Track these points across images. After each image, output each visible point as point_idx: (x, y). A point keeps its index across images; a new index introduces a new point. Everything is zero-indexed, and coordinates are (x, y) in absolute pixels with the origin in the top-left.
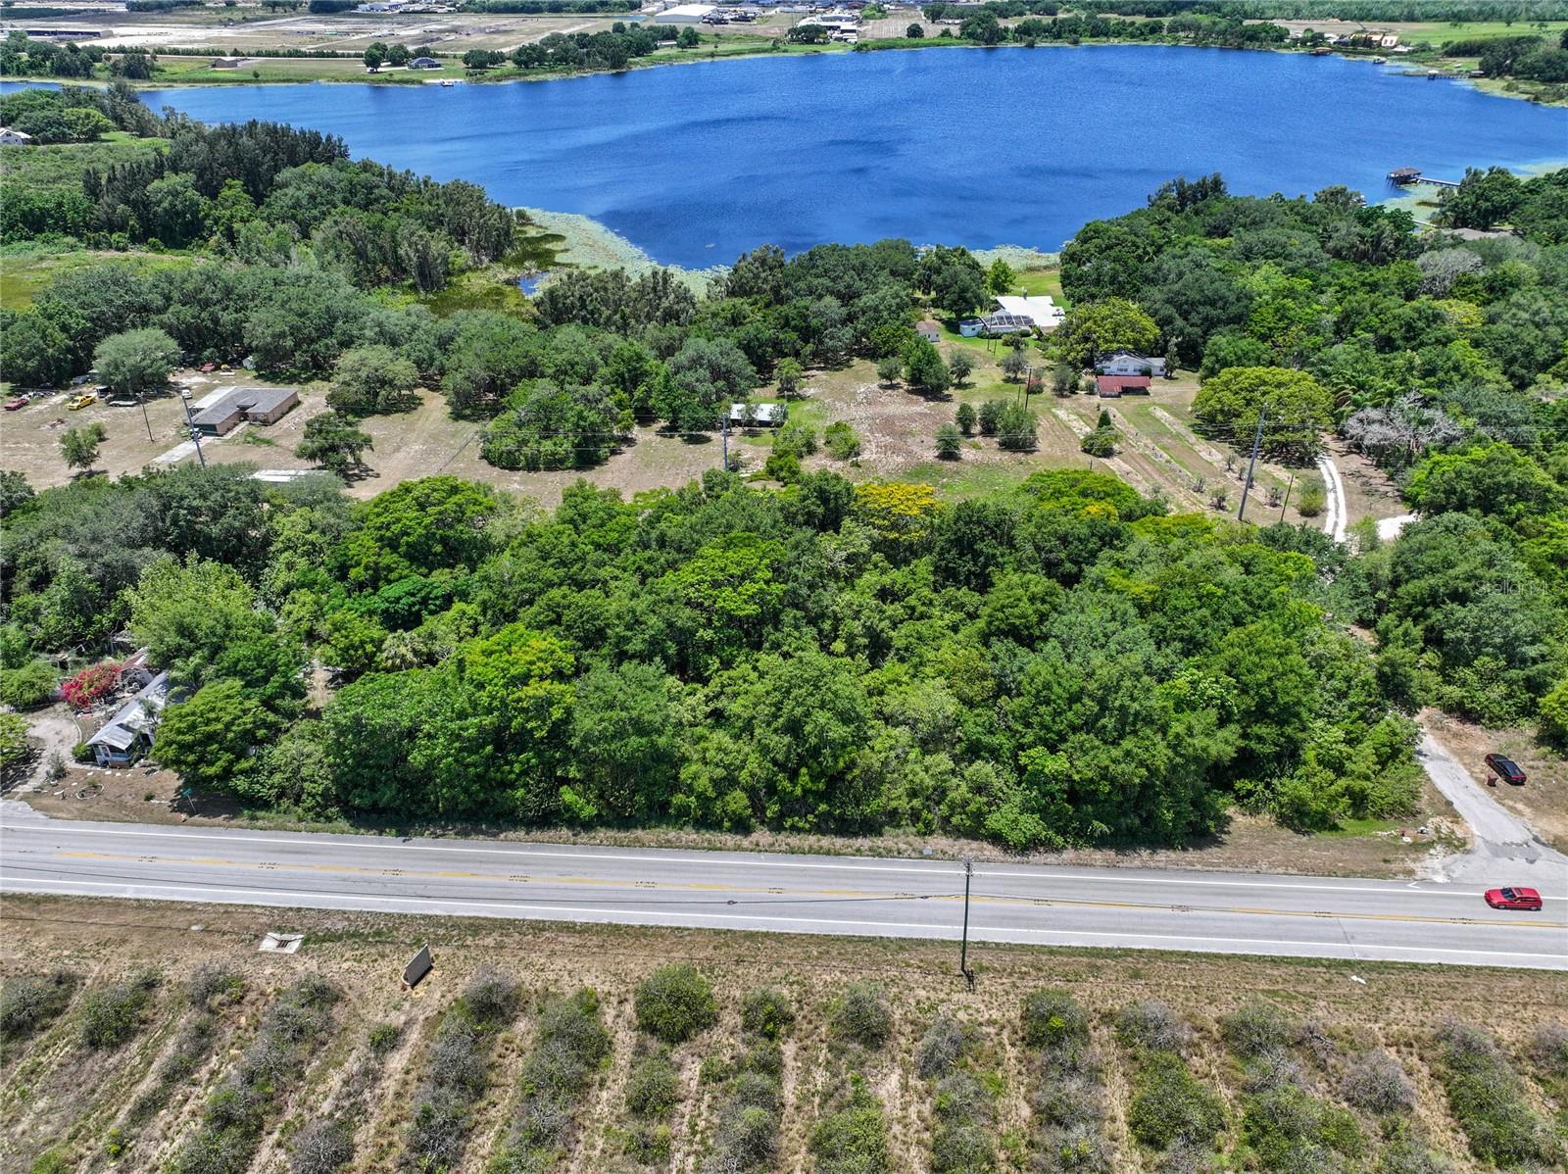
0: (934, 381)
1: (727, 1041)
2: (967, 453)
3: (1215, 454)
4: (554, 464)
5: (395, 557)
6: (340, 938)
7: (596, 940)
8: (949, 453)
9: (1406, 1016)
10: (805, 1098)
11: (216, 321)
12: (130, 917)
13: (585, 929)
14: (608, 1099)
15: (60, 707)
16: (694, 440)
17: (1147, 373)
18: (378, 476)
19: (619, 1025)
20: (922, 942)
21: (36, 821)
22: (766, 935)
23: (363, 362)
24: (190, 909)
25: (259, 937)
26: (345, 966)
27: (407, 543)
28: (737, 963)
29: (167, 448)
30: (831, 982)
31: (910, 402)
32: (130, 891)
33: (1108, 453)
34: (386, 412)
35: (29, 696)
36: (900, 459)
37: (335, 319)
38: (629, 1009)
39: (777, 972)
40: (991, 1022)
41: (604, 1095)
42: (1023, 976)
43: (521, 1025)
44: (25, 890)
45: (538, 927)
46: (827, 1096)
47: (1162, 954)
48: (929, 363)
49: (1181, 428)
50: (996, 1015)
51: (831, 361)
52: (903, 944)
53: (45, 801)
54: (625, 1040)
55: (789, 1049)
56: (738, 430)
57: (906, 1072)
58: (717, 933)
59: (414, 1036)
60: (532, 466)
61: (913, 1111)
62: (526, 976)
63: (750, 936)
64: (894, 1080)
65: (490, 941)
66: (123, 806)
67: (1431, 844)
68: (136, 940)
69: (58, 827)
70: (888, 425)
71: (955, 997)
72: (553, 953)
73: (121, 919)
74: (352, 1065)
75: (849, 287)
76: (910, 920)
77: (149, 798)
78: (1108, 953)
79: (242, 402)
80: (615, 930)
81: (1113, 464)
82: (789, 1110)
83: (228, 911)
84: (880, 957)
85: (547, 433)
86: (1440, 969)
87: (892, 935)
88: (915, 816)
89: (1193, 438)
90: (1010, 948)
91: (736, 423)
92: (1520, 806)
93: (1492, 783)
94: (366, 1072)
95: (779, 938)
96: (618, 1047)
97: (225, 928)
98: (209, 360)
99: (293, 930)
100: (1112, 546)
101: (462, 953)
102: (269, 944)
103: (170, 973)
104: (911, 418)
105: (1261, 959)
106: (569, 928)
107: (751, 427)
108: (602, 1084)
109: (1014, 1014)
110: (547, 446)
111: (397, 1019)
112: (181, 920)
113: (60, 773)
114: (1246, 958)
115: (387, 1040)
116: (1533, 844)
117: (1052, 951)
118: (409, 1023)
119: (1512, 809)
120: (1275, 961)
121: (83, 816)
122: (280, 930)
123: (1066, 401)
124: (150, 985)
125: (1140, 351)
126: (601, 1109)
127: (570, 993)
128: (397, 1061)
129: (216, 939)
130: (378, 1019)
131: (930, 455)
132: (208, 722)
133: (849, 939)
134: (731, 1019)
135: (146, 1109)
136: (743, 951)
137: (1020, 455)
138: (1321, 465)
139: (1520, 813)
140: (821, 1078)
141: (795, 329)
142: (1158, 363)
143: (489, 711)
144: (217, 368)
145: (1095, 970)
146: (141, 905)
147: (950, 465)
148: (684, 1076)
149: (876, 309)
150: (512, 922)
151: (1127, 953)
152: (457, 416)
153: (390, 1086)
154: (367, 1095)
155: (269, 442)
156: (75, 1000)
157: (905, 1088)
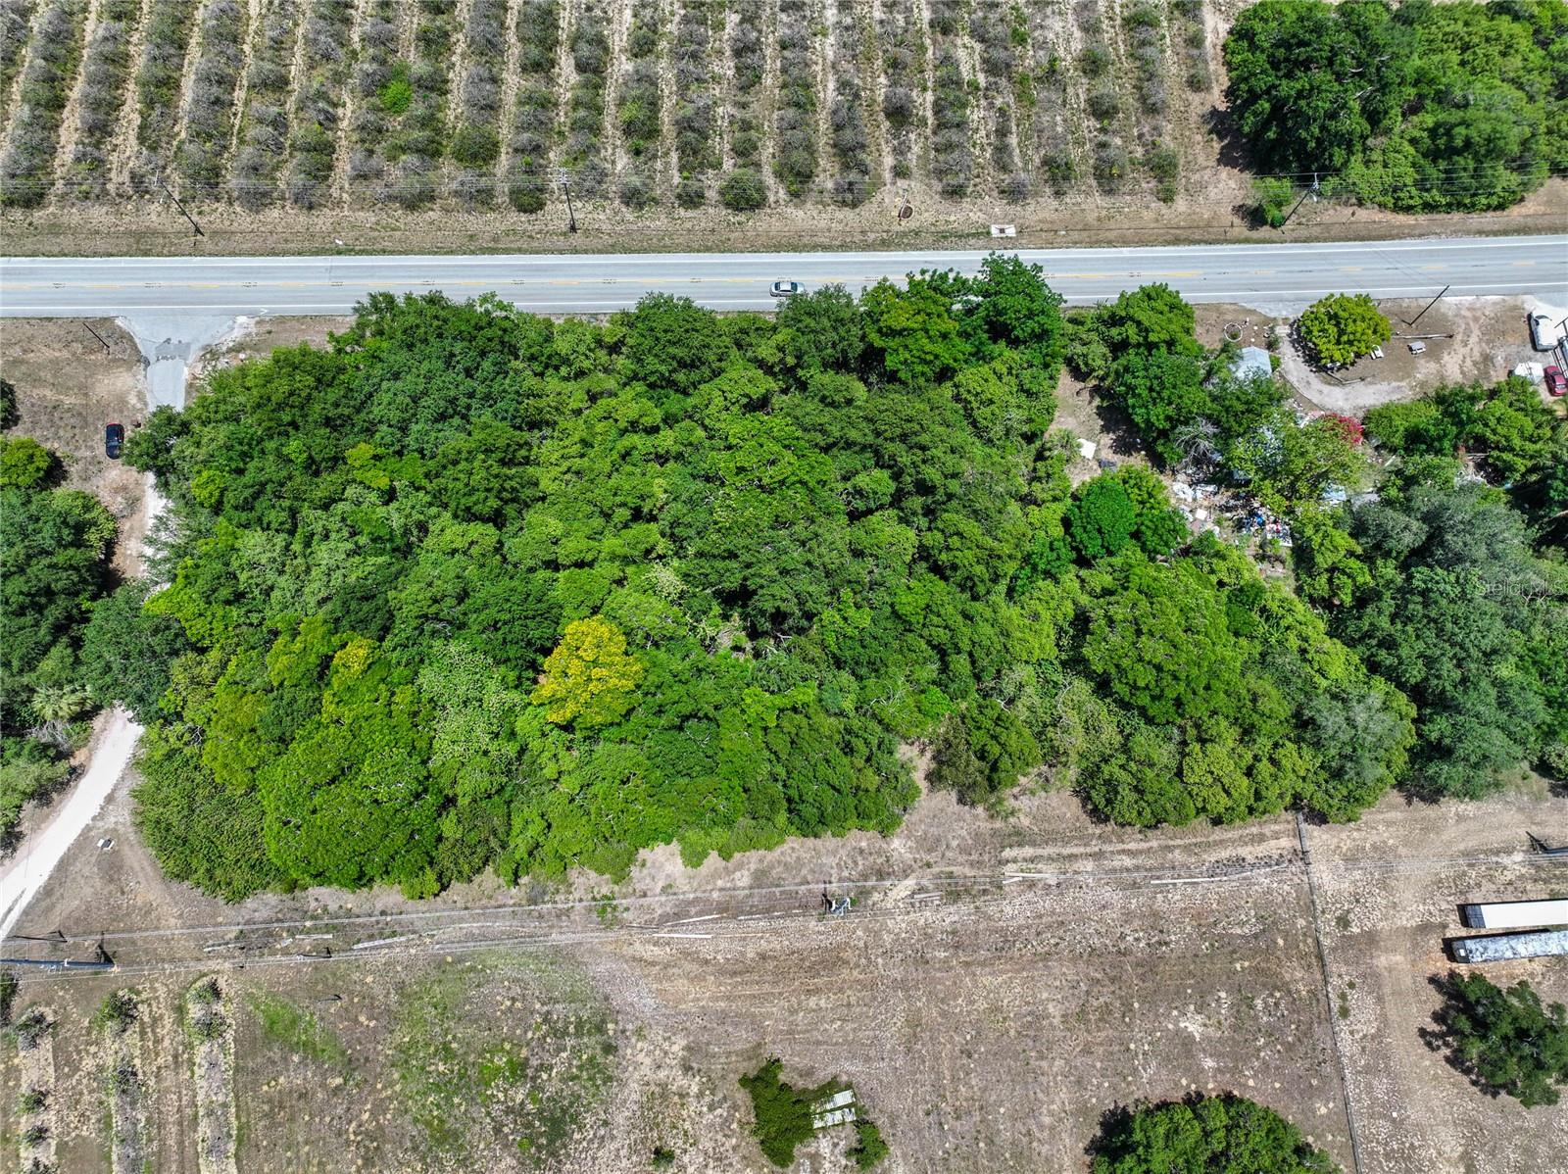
1: (712, 184)
6: (968, 235)
7: (805, 240)
9: (323, 220)
10: (666, 154)
12: (1111, 235)
13: (815, 248)
14: (768, 151)
19: (777, 192)
20: (600, 252)
22: (699, 251)
24: (1075, 244)
25: (1020, 232)
26: (952, 218)
28: (713, 230)
30: (656, 221)
32: (1126, 252)
38: (772, 199)
39: (688, 225)
40: (563, 201)
41: (771, 150)
42: (540, 232)
43: (830, 185)
45: (844, 247)
46: (655, 157)
47: (451, 252)
50: (560, 205)
52: (611, 249)
54: (769, 180)
55: (677, 180)
57: (612, 170)
58: (730, 251)
59: (887, 176)
61: (610, 151)
62: (839, 215)
63: (708, 249)
64: (619, 167)
65: (872, 236)
67: (230, 350)
71: (582, 216)
72: (829, 230)
73: (1115, 233)
76: (607, 265)
78: (484, 251)
80: (795, 249)
83: (1051, 245)
84: (627, 239)
86: (285, 253)
87: (618, 255)
90: (545, 251)
94: (902, 153)
95: (689, 249)
96: (772, 176)
97: (1043, 234)
99: (1001, 239)
101: (886, 228)
102: (1011, 231)
103: (1055, 204)
105: (392, 253)
106: (826, 248)
108: (774, 157)
109: (549, 207)
111: (901, 183)
112: (1075, 236)
113: (1272, 347)
114: (400, 253)
115: (900, 172)
116: (152, 359)
117: (520, 251)
118: (894, 183)
120: (384, 252)
122: (1009, 238)
127: (809, 205)
128: (889, 161)
129: (1044, 228)
130: (913, 184)
133: (645, 251)
134: (712, 195)
136: (712, 238)
140: (659, 165)
145: (496, 239)
146: (1110, 243)
150: (863, 250)
151: (473, 253)
153: (886, 149)
156: (1094, 183)
157: (613, 162)
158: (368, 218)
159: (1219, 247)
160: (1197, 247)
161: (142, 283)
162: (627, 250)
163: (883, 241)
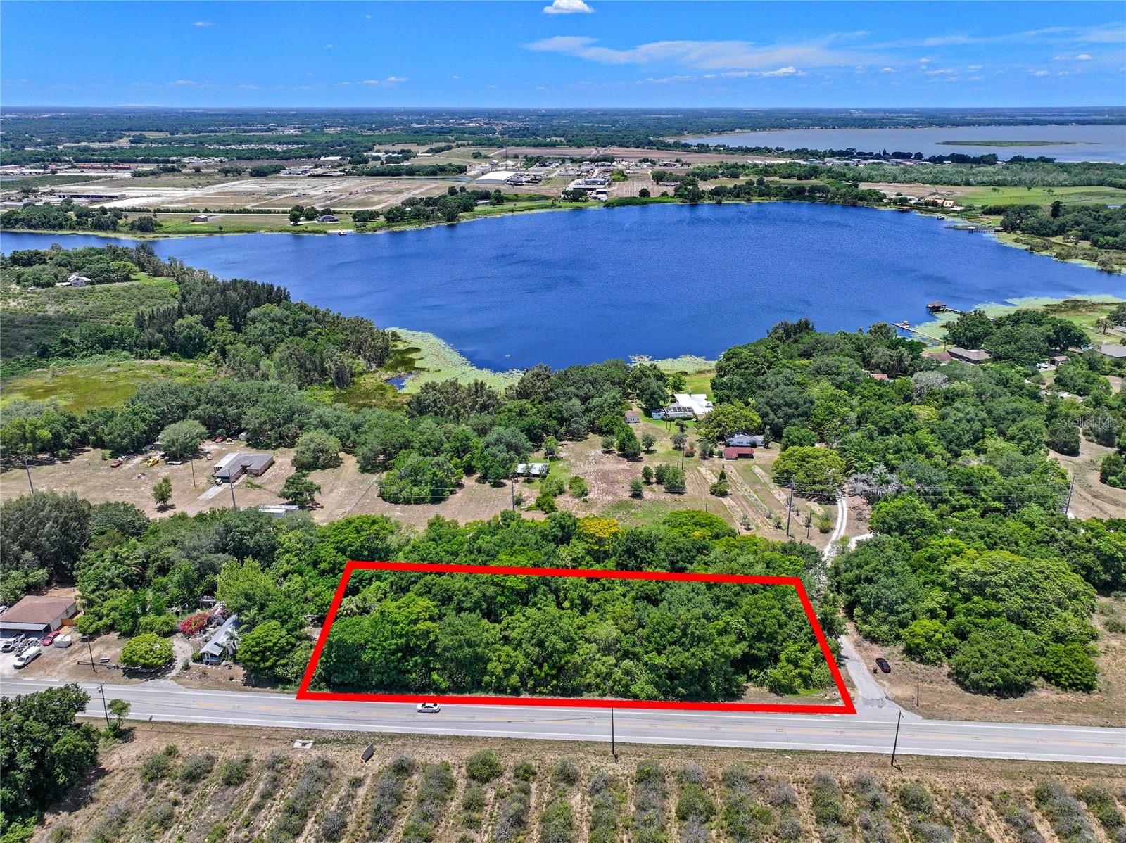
0: (632, 451)
1: (507, 782)
2: (647, 494)
3: (782, 495)
4: (419, 501)
5: (344, 558)
6: (330, 742)
7: (448, 742)
8: (637, 495)
9: (805, 771)
10: (539, 804)
11: (225, 413)
12: (233, 733)
13: (443, 738)
14: (454, 805)
15: (179, 635)
16: (497, 485)
17: (754, 445)
18: (322, 507)
19: (460, 777)
20: (597, 743)
21: (180, 689)
22: (526, 740)
23: (312, 440)
24: (261, 729)
25: (293, 741)
26: (334, 753)
27: (351, 551)
28: (512, 751)
29: (204, 490)
30: (553, 759)
31: (619, 462)
32: (231, 721)
33: (724, 494)
34: (323, 468)
35: (166, 629)
36: (610, 498)
37: (293, 414)
38: (463, 770)
39: (530, 755)
40: (623, 775)
41: (453, 804)
42: (640, 756)
43: (415, 777)
44: (183, 721)
45: (421, 737)
46: (549, 804)
47: (704, 747)
48: (629, 440)
49: (767, 479)
50: (625, 772)
51: (578, 437)
52: (587, 744)
53: (183, 681)
54: (461, 783)
55: (534, 786)
56: (521, 479)
57: (584, 794)
58: (503, 739)
59: (368, 781)
60: (407, 502)
61: (585, 809)
62: (417, 757)
63: (519, 740)
64: (578, 797)
65: (399, 743)
66: (220, 683)
68: (238, 742)
69: (190, 692)
70: (605, 477)
71: (608, 765)
72: (428, 748)
73: (229, 733)
74: (342, 792)
75: (586, 393)
77: (231, 679)
78: (680, 747)
79: (244, 463)
80: (457, 738)
81: (727, 501)
82: (533, 809)
83: (277, 730)
84: (577, 749)
85: (416, 483)
86: (826, 753)
87: (583, 740)
88: (598, 687)
89: (773, 485)
90: (636, 745)
91: (520, 475)
92: (885, 682)
93: (875, 672)
94: (349, 796)
95: (531, 741)
96: (459, 785)
97: (277, 737)
98: (220, 435)
99: (308, 739)
100: (702, 553)
101: (387, 748)
102: (297, 744)
103: (255, 756)
104: (618, 472)
105: (748, 749)
106: (435, 737)
107: (529, 478)
108: (452, 799)
109: (633, 772)
110: (416, 490)
111: (360, 775)
112: (256, 734)
113: (187, 667)
114: (741, 749)
115: (357, 783)
116: (884, 699)
117: (654, 746)
118: (365, 776)
119: (881, 684)
120: (753, 750)
121: (202, 687)
122: (302, 738)
123: (706, 462)
124: (247, 761)
125: (749, 431)
126: (452, 809)
127: (437, 764)
128: (362, 791)
129: (274, 742)
130: (352, 774)
131: (626, 496)
132: (265, 642)
133: (564, 742)
134: (509, 774)
135: (257, 809)
136: (515, 746)
137: (676, 496)
138: (839, 503)
139: (884, 686)
140: (547, 797)
141: (555, 418)
142: (760, 438)
143: (401, 636)
144: (224, 439)
145: (672, 754)
146: (237, 727)
147: (637, 501)
148: (488, 796)
149: (601, 406)
150: (409, 735)
151: (688, 747)
152: (363, 470)
153: (360, 801)
154: (350, 803)
155: (259, 487)
156: (215, 767)
157: (583, 800)
158: (770, 772)
159: (165, 720)
160: (179, 721)
161: (918, 737)
162: (578, 743)
163: (392, 740)
